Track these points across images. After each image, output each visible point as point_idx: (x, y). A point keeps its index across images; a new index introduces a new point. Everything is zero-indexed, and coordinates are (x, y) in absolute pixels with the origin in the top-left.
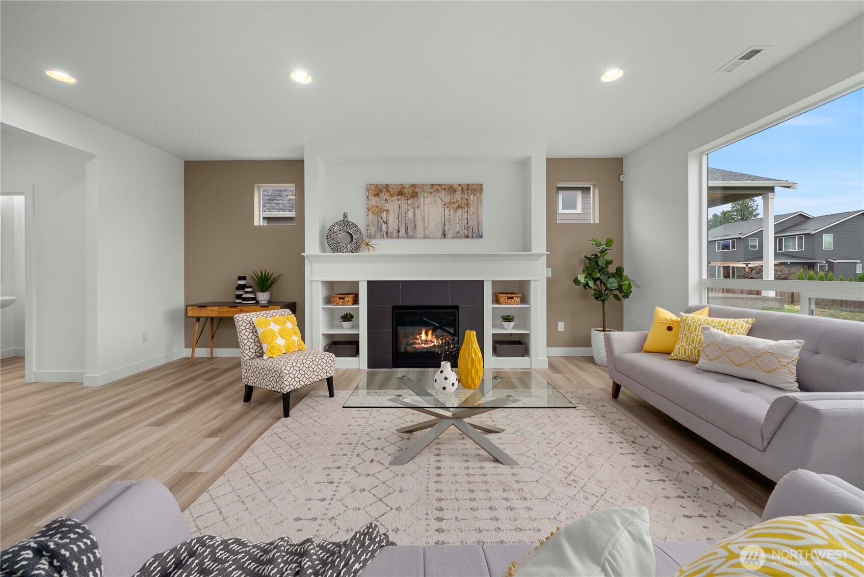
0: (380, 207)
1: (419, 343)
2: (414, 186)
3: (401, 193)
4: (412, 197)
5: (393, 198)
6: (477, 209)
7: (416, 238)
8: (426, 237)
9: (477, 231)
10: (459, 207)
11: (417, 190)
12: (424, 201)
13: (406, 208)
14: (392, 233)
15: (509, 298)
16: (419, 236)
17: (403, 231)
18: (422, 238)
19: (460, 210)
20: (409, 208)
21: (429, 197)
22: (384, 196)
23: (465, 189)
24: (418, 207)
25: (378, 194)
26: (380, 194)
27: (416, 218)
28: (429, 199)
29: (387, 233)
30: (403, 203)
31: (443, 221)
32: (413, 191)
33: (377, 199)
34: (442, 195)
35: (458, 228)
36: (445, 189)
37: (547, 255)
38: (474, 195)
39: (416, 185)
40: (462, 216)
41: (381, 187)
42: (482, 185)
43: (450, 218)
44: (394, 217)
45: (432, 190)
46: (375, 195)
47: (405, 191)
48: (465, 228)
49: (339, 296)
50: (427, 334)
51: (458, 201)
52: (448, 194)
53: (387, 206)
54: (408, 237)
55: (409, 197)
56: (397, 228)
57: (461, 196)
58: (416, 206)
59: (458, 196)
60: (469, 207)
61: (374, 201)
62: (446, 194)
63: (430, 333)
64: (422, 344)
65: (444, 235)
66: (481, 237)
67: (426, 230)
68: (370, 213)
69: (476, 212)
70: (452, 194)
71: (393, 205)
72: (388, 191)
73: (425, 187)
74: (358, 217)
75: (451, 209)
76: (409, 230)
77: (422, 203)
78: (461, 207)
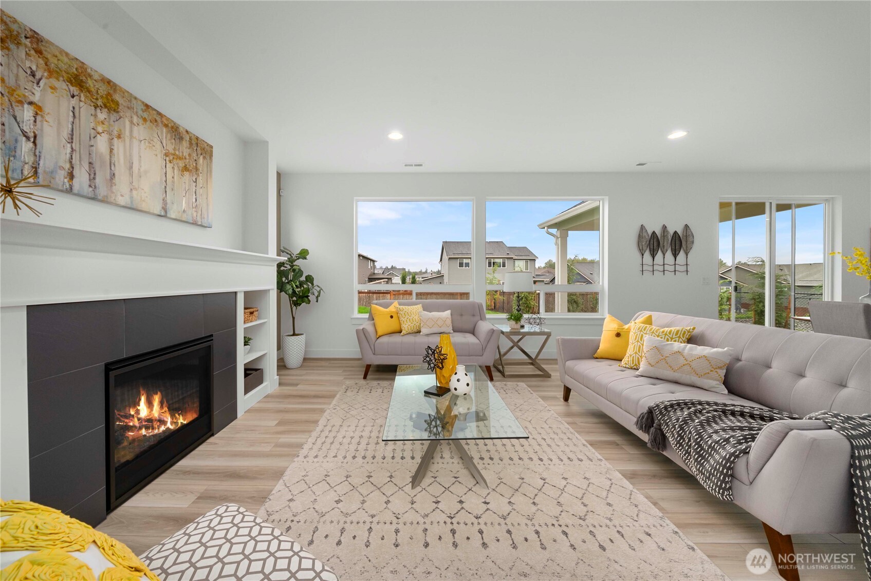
1: (134, 426)
3: (77, 81)
4: (106, 106)
5: (53, 82)
6: (207, 182)
9: (207, 216)
10: (185, 168)
11: (117, 97)
12: (131, 131)
13: (92, 125)
14: (51, 176)
16: (122, 202)
18: (128, 206)
19: (186, 174)
20: (100, 129)
21: (141, 127)
22: (26, 59)
23: (194, 142)
24: (118, 136)
27: (115, 159)
28: (140, 131)
29: (39, 171)
30: (84, 109)
31: (164, 185)
32: (109, 94)
34: (162, 133)
35: (184, 204)
36: (166, 126)
38: (204, 158)
39: (113, 83)
40: (190, 186)
42: (212, 147)
43: (173, 182)
44: (59, 133)
45: (145, 115)
47: (88, 84)
48: (193, 208)
50: (150, 403)
51: (185, 159)
52: (171, 137)
53: (36, 94)
54: (94, 199)
55: (99, 103)
56: (67, 166)
57: (188, 151)
58: (115, 133)
59: (185, 149)
60: (198, 175)
62: (168, 134)
63: (157, 399)
64: (140, 428)
65: (165, 211)
66: (211, 225)
67: (134, 192)
69: (205, 186)
70: (178, 141)
72: (38, 51)
73: (134, 101)
75: (176, 168)
76: (98, 181)
77: (127, 133)
78: (188, 171)
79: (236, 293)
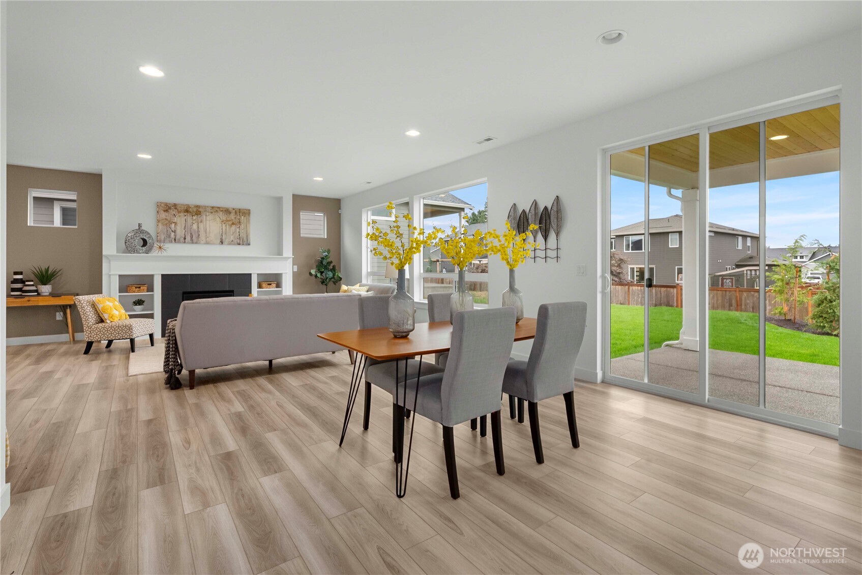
0: (169, 219)
2: (197, 206)
3: (187, 211)
4: (196, 214)
5: (180, 214)
6: (247, 226)
7: (200, 243)
8: (207, 243)
9: (246, 241)
10: (233, 224)
11: (200, 210)
12: (206, 218)
13: (191, 222)
14: (179, 239)
15: (268, 284)
16: (202, 242)
17: (188, 238)
18: (205, 244)
19: (234, 226)
20: (194, 222)
21: (210, 216)
22: (172, 212)
23: (237, 212)
24: (201, 222)
25: (167, 210)
26: (169, 211)
27: (200, 230)
28: (210, 217)
29: (175, 240)
30: (189, 218)
31: (221, 233)
32: (197, 210)
33: (167, 214)
34: (220, 214)
35: (232, 238)
36: (222, 211)
37: (293, 258)
38: (244, 216)
39: (199, 206)
40: (235, 230)
41: (170, 205)
42: (250, 210)
43: (226, 231)
44: (181, 227)
45: (212, 211)
46: (164, 211)
47: (191, 210)
48: (237, 238)
49: (136, 286)
51: (233, 220)
53: (175, 220)
54: (193, 243)
55: (194, 214)
56: (184, 236)
57: (234, 216)
58: (200, 221)
59: (232, 216)
60: (241, 225)
61: (163, 215)
62: (224, 214)
65: (222, 243)
66: (249, 244)
67: (207, 239)
68: (160, 224)
69: (245, 228)
70: (228, 214)
71: (180, 220)
72: (176, 208)
73: (207, 208)
74: (150, 226)
75: (227, 225)
76: (194, 238)
77: (204, 220)
78: (234, 224)
79: (251, 274)
